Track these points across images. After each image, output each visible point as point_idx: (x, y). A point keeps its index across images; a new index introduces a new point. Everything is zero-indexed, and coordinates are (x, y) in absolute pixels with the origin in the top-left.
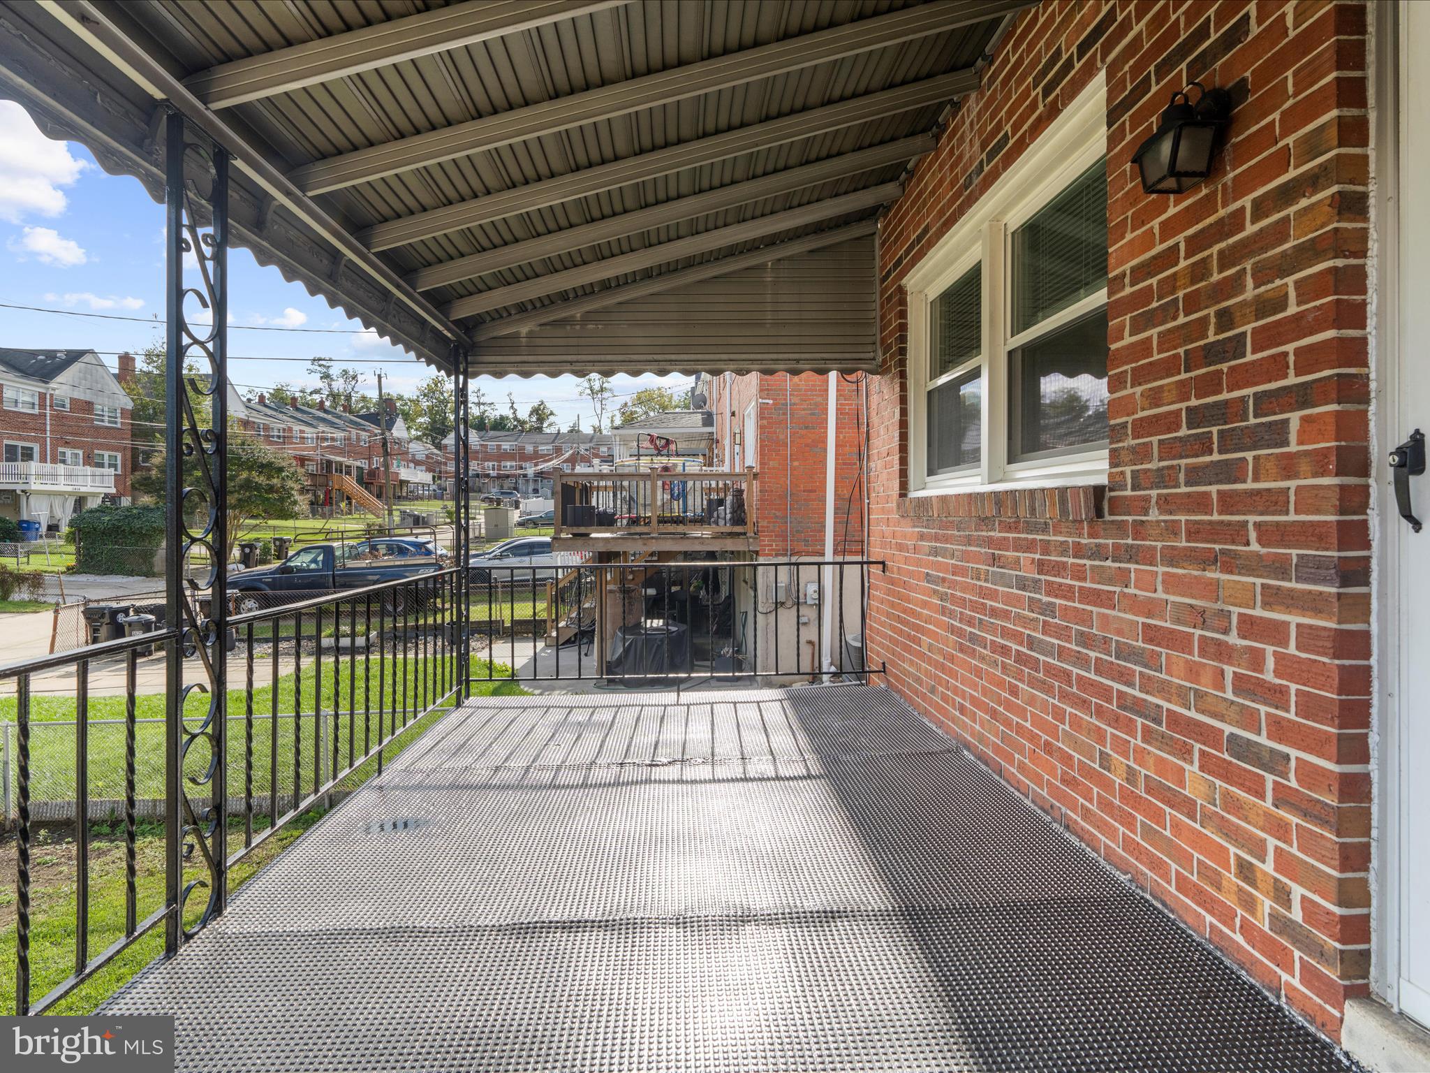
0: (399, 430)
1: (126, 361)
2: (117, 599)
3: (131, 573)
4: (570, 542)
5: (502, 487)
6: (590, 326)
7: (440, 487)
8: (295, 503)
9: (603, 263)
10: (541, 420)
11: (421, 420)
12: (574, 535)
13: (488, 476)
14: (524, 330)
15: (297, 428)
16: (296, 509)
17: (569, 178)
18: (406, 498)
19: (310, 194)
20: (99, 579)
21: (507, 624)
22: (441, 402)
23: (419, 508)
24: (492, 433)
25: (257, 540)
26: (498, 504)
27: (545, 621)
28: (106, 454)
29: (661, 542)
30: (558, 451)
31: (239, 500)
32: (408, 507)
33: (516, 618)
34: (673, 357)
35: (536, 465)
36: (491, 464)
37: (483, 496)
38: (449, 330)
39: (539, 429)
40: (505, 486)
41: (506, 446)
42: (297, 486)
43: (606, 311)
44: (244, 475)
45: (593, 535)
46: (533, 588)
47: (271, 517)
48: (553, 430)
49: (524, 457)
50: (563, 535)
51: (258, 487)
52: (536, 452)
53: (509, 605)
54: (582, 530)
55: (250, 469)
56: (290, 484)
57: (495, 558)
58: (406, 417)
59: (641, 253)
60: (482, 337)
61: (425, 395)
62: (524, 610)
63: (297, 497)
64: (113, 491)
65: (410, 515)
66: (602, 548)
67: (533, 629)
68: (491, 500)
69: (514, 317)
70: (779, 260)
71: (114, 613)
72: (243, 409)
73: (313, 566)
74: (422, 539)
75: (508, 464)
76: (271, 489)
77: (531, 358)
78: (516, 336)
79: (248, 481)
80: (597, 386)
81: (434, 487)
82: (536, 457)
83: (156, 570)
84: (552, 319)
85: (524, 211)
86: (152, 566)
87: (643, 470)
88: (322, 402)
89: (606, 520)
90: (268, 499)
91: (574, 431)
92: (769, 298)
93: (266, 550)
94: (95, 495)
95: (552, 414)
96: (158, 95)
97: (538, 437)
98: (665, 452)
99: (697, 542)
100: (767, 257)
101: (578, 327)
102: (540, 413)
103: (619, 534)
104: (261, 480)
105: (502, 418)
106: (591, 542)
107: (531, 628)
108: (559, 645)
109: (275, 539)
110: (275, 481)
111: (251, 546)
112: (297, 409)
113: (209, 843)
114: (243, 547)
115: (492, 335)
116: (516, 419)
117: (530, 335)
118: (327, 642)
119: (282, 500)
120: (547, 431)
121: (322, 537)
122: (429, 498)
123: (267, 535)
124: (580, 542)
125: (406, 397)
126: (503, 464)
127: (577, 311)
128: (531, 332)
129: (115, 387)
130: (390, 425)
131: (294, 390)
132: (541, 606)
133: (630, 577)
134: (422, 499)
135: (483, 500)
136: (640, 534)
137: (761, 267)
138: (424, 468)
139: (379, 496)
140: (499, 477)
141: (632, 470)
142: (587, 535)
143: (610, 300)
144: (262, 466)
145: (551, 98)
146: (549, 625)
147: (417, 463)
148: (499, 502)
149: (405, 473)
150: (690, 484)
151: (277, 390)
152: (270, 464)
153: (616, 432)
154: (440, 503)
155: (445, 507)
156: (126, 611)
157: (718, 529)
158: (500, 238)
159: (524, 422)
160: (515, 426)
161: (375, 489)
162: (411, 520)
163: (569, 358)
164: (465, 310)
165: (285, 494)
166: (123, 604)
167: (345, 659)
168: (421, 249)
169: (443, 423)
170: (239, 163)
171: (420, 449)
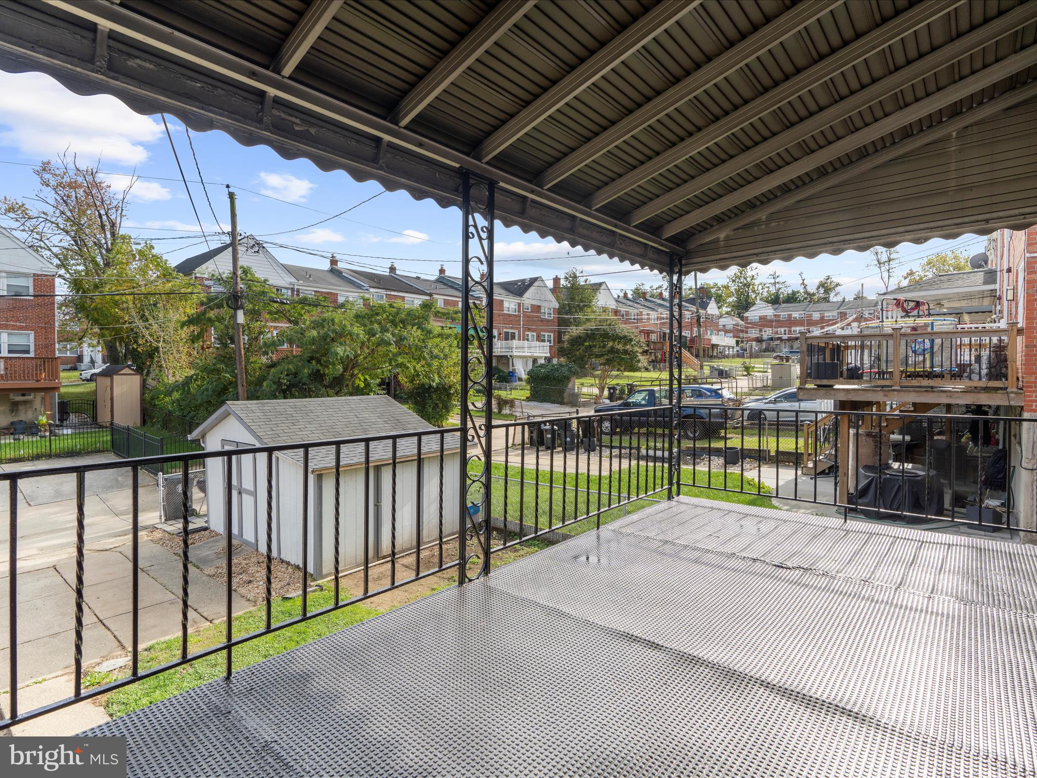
0: (712, 308)
1: (556, 280)
2: (542, 416)
3: (553, 402)
4: (813, 392)
5: (792, 347)
6: (774, 224)
7: (742, 349)
8: (639, 361)
9: (772, 175)
10: (827, 290)
11: (731, 300)
12: (819, 386)
13: (780, 339)
14: (722, 236)
15: (645, 312)
16: (640, 365)
17: (712, 127)
18: (716, 357)
19: (546, 188)
20: (539, 404)
21: (773, 453)
22: (745, 285)
23: (724, 364)
24: (784, 305)
25: (617, 384)
26: (787, 361)
27: (802, 454)
28: (546, 334)
29: (902, 393)
30: (843, 316)
31: (608, 360)
32: (716, 364)
33: (780, 449)
34: (847, 237)
35: (822, 328)
36: (783, 330)
37: (775, 354)
38: (662, 245)
39: (826, 300)
40: (795, 347)
41: (796, 315)
42: (640, 350)
43: (787, 209)
44: (610, 344)
45: (837, 387)
46: (796, 427)
47: (625, 370)
48: (839, 299)
49: (811, 323)
50: (808, 386)
51: (618, 351)
52: (822, 318)
53: (775, 439)
54: (825, 382)
55: (614, 340)
56: (636, 349)
57: (770, 402)
58: (719, 300)
59: (805, 159)
60: (691, 246)
61: (734, 281)
62: (788, 444)
63: (640, 357)
64: (548, 355)
65: (716, 370)
66: (842, 397)
67: (794, 459)
68: (781, 358)
69: (714, 228)
70: (966, 127)
71: (539, 423)
72: (615, 303)
73: (643, 402)
74: (716, 387)
75: (798, 329)
76: (626, 352)
77: (727, 256)
78: (717, 241)
79: (612, 347)
80: (884, 258)
81: (738, 348)
82: (822, 322)
83: (565, 401)
84: (742, 224)
85: (687, 156)
86: (563, 398)
87: (888, 330)
88: (661, 294)
89: (854, 374)
90: (623, 359)
91: (859, 297)
92: (953, 167)
93: (622, 391)
94: (541, 357)
95: (838, 285)
96: (457, 165)
97: (824, 305)
98: (915, 313)
99: (944, 395)
100: (952, 128)
101: (763, 227)
102: (827, 287)
103: (863, 386)
104: (620, 347)
105: (794, 293)
106: (832, 392)
107: (793, 458)
108: (818, 474)
109: (628, 385)
110: (628, 347)
111: (614, 389)
112: (646, 300)
113: (482, 540)
114: (609, 389)
115: (699, 243)
116: (806, 292)
117: (727, 239)
118: (643, 452)
119: (631, 359)
120: (835, 300)
121: (649, 383)
122: (733, 357)
123: (622, 382)
124: (822, 391)
125: (719, 285)
126: (793, 329)
127: (762, 214)
128: (727, 236)
129: (551, 297)
130: (704, 306)
131: (647, 288)
132: (801, 442)
133: (885, 424)
134: (727, 357)
135: (775, 358)
136: (883, 387)
137: (946, 139)
138: (731, 335)
139: (697, 356)
140: (789, 340)
141: (877, 332)
142: (831, 386)
143: (790, 201)
144: (621, 338)
145: (674, 84)
146: (805, 457)
147: (727, 332)
148: (788, 359)
149: (715, 340)
150: (938, 341)
151: (637, 289)
152: (625, 337)
153: (882, 297)
154: (741, 360)
155: (745, 363)
156: (545, 423)
157: (970, 384)
158: (681, 179)
159: (814, 294)
160: (806, 299)
161: (694, 351)
162: (717, 373)
163: (756, 251)
164: (672, 230)
165: (632, 355)
166: (545, 419)
167: (659, 464)
168: (626, 198)
169: (746, 301)
170: (502, 184)
171: (729, 322)
